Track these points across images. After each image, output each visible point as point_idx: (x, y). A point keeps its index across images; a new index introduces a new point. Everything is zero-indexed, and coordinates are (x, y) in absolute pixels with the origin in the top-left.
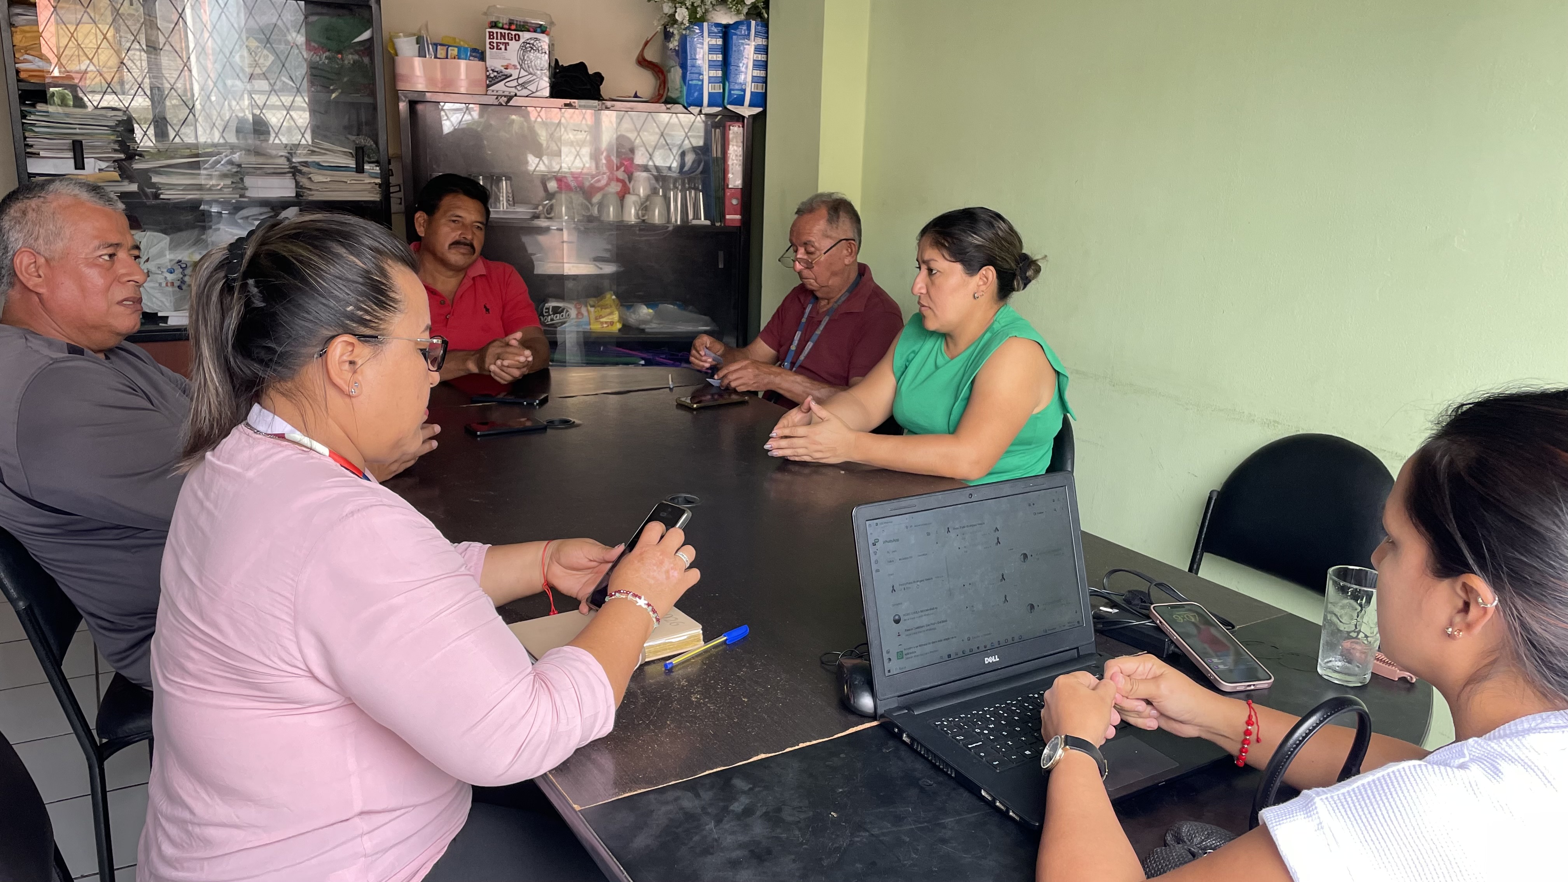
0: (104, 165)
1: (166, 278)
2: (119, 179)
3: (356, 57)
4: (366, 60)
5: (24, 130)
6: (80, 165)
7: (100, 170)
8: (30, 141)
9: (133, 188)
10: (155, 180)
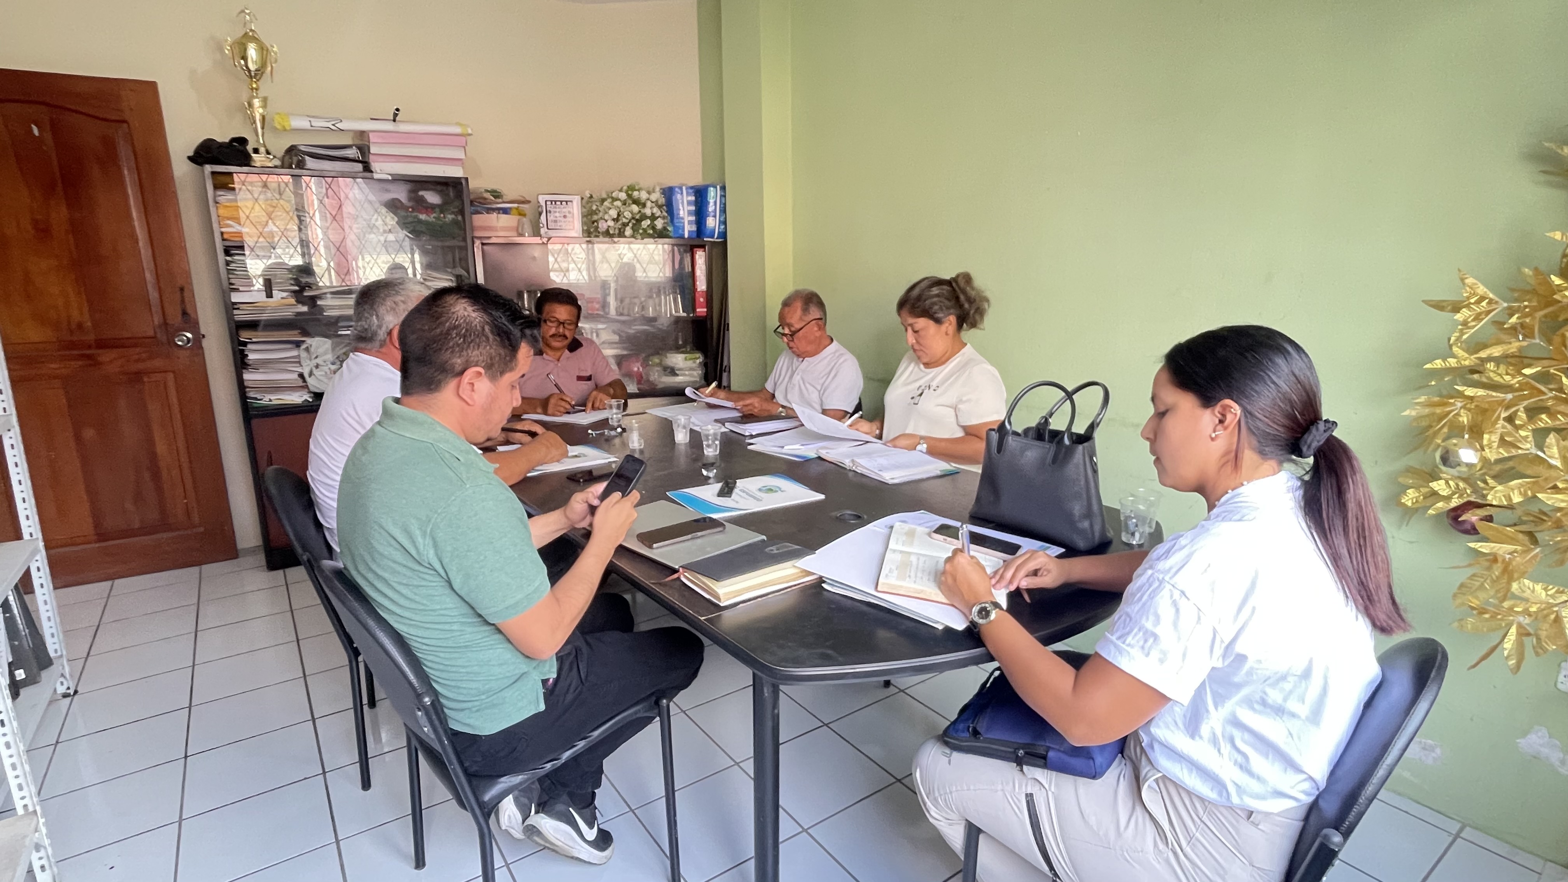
0: (285, 294)
1: (329, 369)
2: (295, 303)
3: (453, 216)
4: (460, 218)
5: (228, 274)
6: (269, 295)
7: (282, 298)
8: (232, 281)
9: (305, 309)
10: (319, 303)
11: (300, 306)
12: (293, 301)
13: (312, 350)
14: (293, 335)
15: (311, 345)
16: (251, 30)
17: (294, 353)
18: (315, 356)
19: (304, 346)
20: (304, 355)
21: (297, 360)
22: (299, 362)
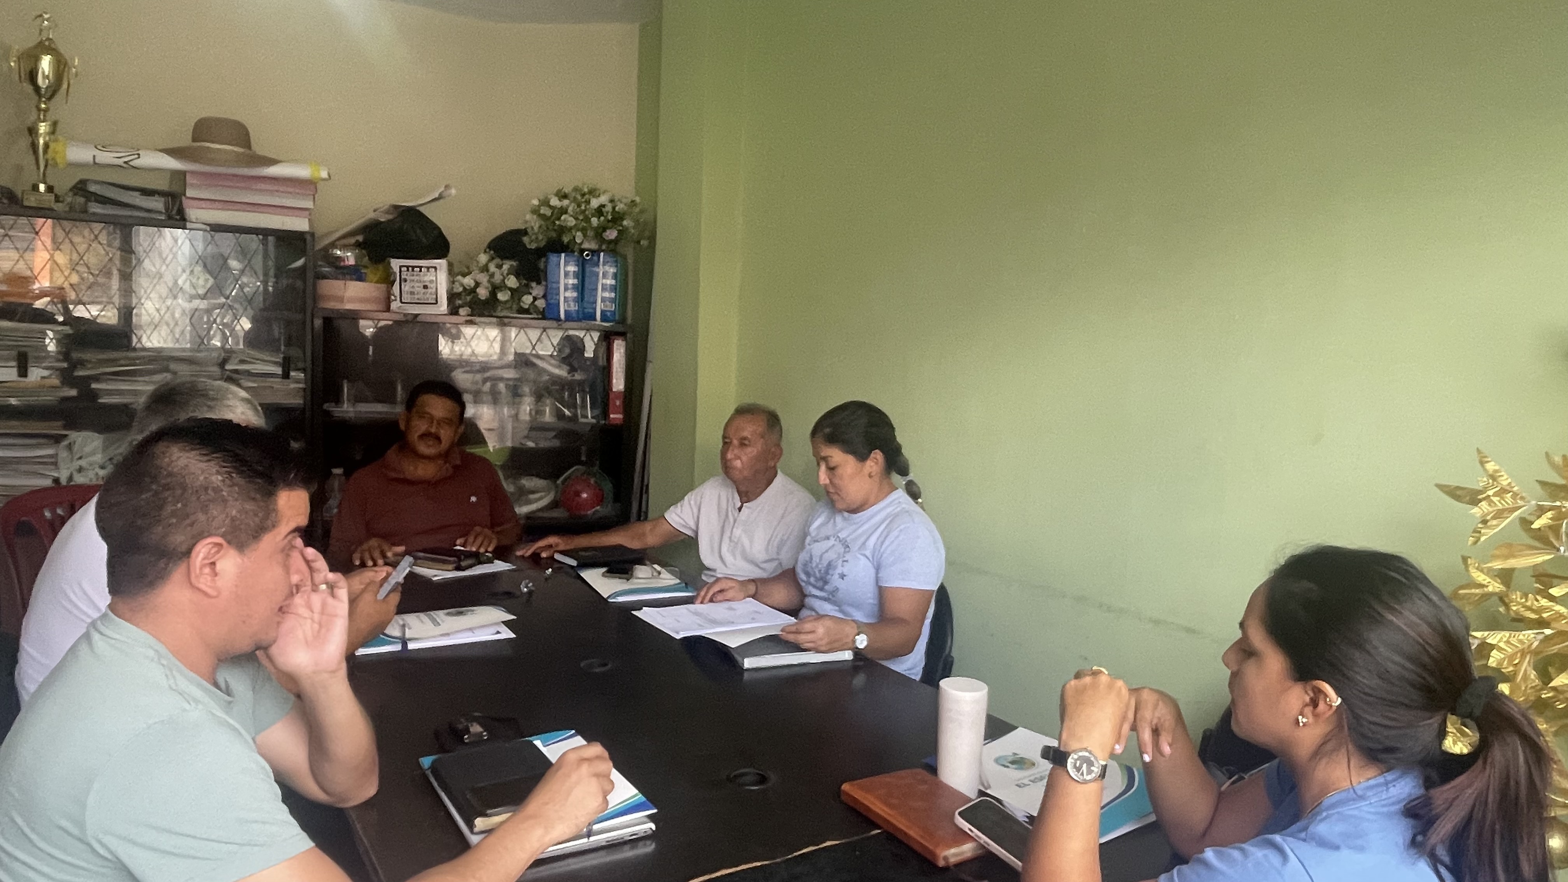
0: (46, 373)
2: (60, 385)
6: (23, 373)
7: (41, 377)
9: (73, 393)
10: (94, 386)
11: (66, 389)
12: (56, 382)
13: (76, 448)
14: (54, 428)
15: (75, 442)
16: (48, 39)
17: (50, 451)
18: (78, 456)
19: (65, 443)
20: (63, 454)
21: (53, 460)
22: (55, 464)
